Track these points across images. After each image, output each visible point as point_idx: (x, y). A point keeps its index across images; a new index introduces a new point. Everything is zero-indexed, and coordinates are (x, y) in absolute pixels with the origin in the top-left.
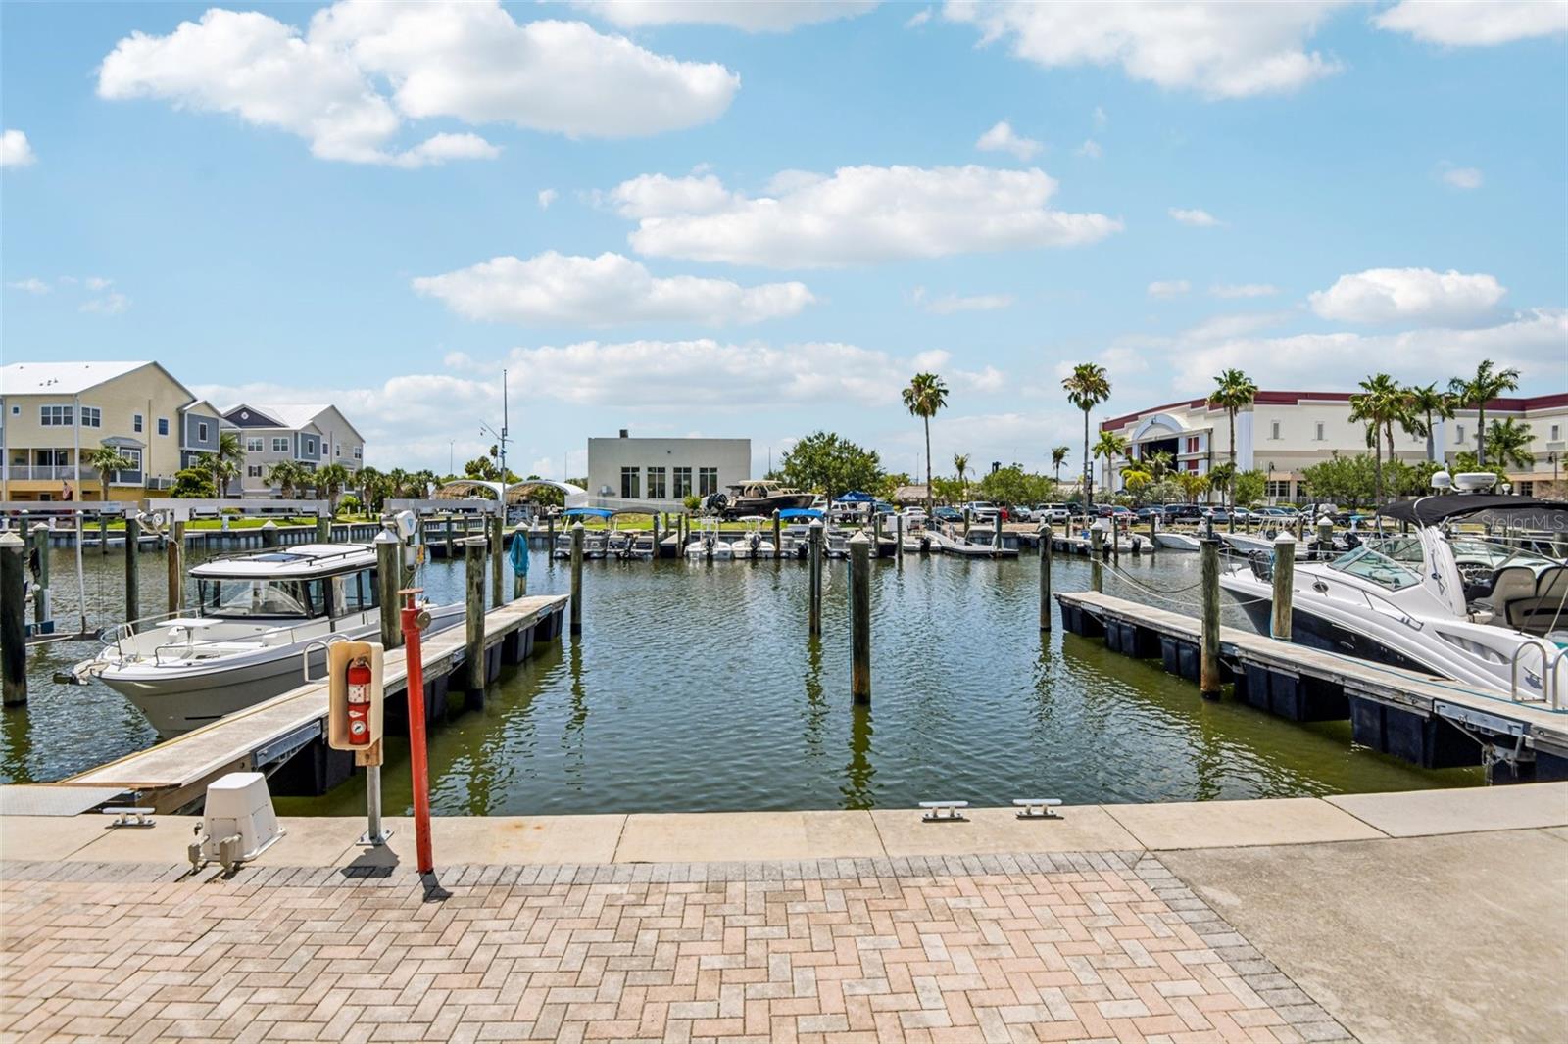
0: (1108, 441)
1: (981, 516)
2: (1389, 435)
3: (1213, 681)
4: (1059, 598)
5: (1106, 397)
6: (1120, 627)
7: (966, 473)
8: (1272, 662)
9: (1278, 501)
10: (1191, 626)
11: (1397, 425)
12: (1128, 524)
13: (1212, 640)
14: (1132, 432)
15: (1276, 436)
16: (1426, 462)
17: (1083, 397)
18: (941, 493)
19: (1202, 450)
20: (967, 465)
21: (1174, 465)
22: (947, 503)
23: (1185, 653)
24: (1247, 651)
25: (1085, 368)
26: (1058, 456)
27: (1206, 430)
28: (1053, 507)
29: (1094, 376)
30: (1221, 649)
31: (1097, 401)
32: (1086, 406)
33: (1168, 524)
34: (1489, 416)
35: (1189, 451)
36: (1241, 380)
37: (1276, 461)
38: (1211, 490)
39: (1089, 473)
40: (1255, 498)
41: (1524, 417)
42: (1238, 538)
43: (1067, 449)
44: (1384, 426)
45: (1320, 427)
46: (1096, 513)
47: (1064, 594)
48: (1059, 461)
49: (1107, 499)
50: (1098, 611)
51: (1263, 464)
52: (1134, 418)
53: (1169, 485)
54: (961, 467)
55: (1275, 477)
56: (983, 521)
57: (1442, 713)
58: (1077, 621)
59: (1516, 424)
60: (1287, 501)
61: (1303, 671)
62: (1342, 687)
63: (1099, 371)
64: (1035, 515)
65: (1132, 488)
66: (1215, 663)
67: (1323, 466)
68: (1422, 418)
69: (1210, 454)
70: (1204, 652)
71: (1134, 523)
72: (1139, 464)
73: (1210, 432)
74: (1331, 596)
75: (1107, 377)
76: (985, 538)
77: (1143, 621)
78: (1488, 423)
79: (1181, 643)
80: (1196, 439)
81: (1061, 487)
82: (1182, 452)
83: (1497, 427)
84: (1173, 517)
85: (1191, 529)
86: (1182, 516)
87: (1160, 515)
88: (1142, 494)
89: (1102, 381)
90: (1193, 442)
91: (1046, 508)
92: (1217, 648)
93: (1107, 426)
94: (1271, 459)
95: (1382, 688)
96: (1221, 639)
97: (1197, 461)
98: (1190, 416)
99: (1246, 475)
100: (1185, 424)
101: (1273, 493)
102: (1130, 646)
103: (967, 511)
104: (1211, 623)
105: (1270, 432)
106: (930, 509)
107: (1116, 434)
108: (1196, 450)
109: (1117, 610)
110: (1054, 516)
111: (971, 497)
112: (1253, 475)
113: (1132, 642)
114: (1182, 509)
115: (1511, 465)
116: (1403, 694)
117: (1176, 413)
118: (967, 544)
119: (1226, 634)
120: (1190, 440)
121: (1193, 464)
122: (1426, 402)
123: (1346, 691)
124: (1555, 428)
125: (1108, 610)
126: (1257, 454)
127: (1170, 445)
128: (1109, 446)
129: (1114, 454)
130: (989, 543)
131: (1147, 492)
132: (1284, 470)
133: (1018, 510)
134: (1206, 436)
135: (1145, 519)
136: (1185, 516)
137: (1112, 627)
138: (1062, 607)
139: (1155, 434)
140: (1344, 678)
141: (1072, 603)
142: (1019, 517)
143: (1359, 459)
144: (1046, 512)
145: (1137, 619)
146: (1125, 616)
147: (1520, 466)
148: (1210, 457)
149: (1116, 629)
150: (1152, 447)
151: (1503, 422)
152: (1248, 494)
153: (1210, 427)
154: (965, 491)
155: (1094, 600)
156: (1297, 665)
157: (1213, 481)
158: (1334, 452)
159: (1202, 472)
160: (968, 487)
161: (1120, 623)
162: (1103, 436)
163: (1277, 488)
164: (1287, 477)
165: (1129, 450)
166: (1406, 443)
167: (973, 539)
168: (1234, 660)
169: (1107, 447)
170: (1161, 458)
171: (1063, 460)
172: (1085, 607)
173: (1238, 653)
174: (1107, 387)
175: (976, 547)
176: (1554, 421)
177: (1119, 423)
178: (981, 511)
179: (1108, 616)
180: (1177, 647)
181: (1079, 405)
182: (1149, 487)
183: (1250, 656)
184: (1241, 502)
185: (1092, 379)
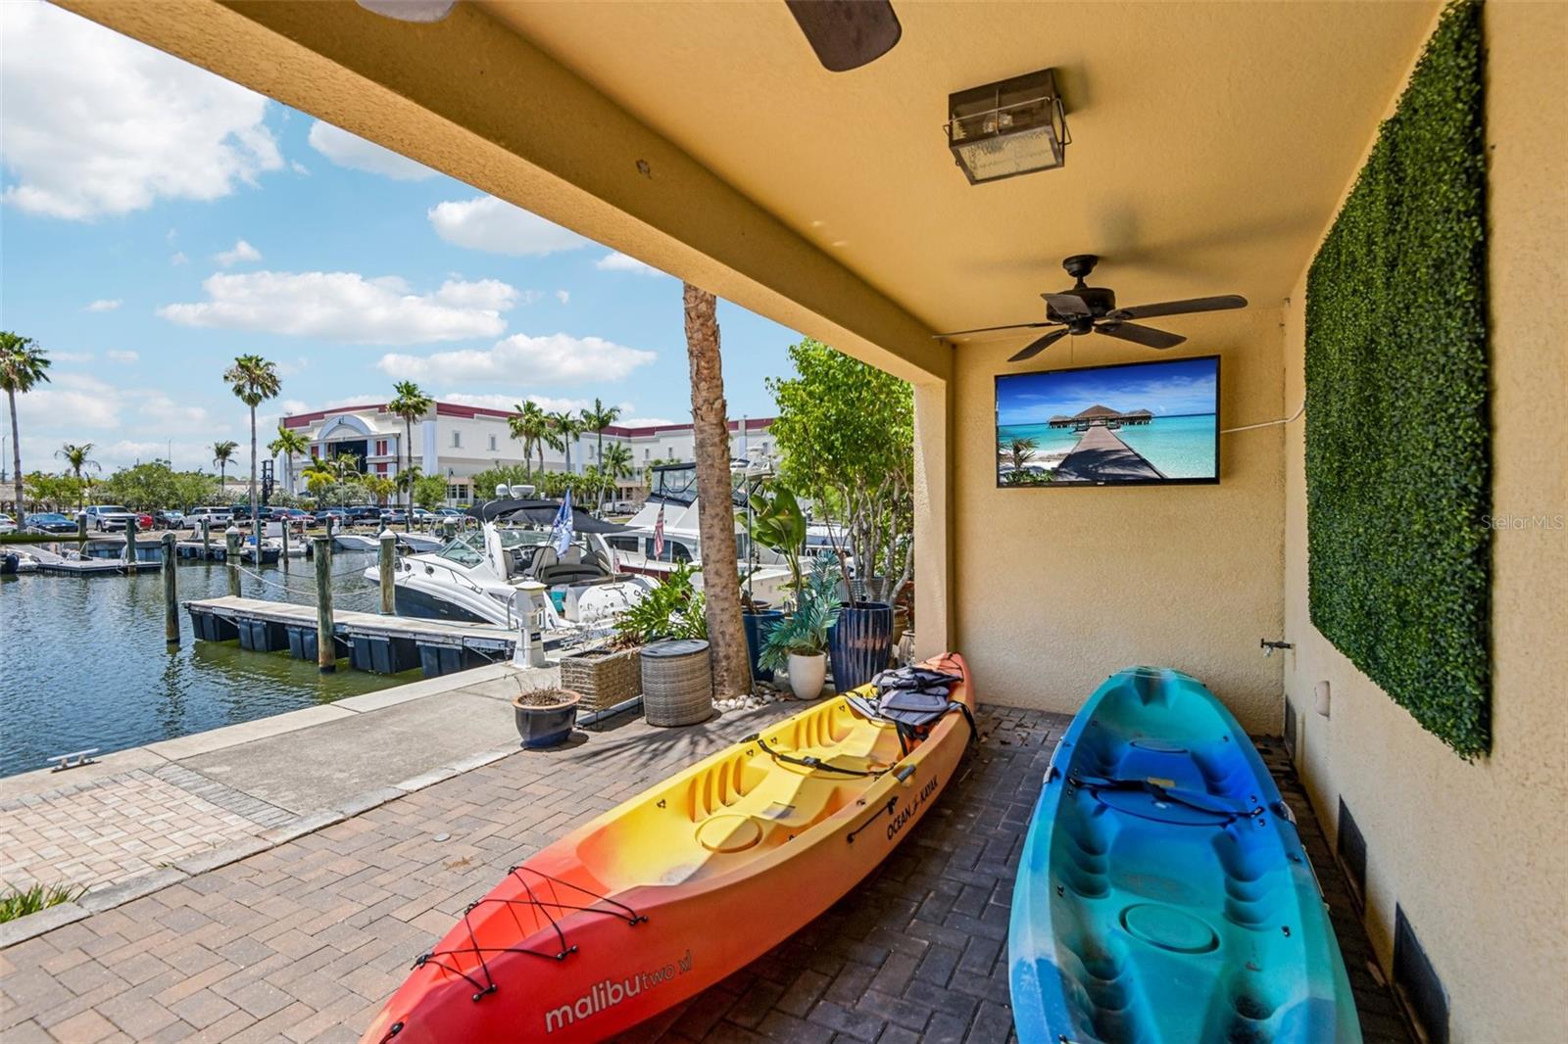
0: (288, 439)
1: (109, 523)
2: (540, 450)
3: (328, 656)
4: (189, 607)
5: (275, 393)
6: (251, 626)
7: (83, 469)
8: (371, 632)
9: (459, 503)
10: (310, 614)
11: (544, 444)
12: (304, 527)
13: (325, 624)
14: (317, 431)
15: (457, 445)
16: (566, 473)
17: (247, 391)
18: (42, 494)
19: (391, 454)
20: (87, 458)
21: (364, 468)
22: (55, 507)
23: (308, 638)
24: (353, 627)
25: (250, 359)
26: (223, 452)
27: (394, 435)
28: (214, 511)
29: (261, 369)
30: (335, 629)
31: (266, 396)
32: (253, 400)
33: (348, 526)
34: (606, 439)
35: (378, 454)
36: (416, 392)
37: (456, 468)
38: (398, 493)
39: (268, 473)
40: (436, 500)
41: (629, 441)
42: (415, 537)
43: (235, 445)
44: (536, 441)
45: (493, 440)
46: (269, 516)
47: (193, 602)
48: (224, 458)
49: (285, 502)
50: (230, 614)
51: (446, 469)
52: (320, 416)
53: (354, 487)
54: (77, 460)
55: (454, 481)
56: (112, 529)
57: (468, 645)
58: (208, 626)
59: (623, 446)
60: (466, 503)
61: (391, 635)
62: (414, 640)
63: (267, 365)
64: (189, 520)
65: (314, 489)
66: (329, 642)
67: (489, 473)
68: (562, 438)
69: (398, 458)
70: (320, 632)
71: (311, 526)
72: (324, 464)
73: (398, 437)
74: (435, 577)
75: (278, 371)
76: (114, 550)
77: (272, 616)
78: (605, 444)
79: (306, 630)
80: (385, 443)
81: (228, 487)
82: (371, 455)
83: (611, 448)
84: (355, 518)
85: (371, 531)
86: (363, 518)
87: (340, 518)
88: (325, 496)
89: (271, 376)
90: (382, 445)
91: (205, 512)
92: (331, 629)
93: (289, 421)
94: (451, 465)
95: (436, 635)
96: (335, 621)
97: (386, 464)
98: (378, 420)
99: (429, 478)
100: (374, 427)
101: (454, 496)
102: (261, 642)
103: (83, 519)
104: (325, 608)
105: (451, 442)
106: (21, 516)
107: (297, 432)
108: (385, 453)
109: (249, 610)
110: (214, 521)
111: (94, 499)
112: (435, 479)
113: (263, 638)
114: (363, 511)
115: (620, 476)
116: (448, 637)
117: (363, 415)
118: (83, 559)
119: (339, 616)
120: (378, 443)
121: (382, 467)
122: (565, 426)
123: (418, 643)
124: (647, 451)
125: (239, 611)
126: (441, 459)
127: (359, 447)
128: (289, 443)
129: (295, 453)
130: (118, 557)
131: (330, 495)
132: (462, 476)
133: (168, 514)
134: (395, 440)
135: (322, 521)
136: (367, 517)
137: (244, 627)
138: (193, 615)
139: (341, 435)
140: (415, 634)
141: (203, 610)
142: (169, 523)
143: (515, 468)
144: (204, 517)
145: (266, 615)
146: (256, 614)
147: (624, 476)
148: (398, 461)
149: (248, 628)
150: (339, 448)
151: (615, 444)
152: (430, 496)
153: (398, 432)
154: (87, 492)
155: (226, 604)
156: (387, 630)
157: (399, 484)
158: (497, 462)
159: (391, 474)
160: (91, 485)
161: (250, 621)
162: (282, 434)
163: (458, 492)
164: (465, 481)
165: (315, 450)
166: (552, 456)
167: (95, 553)
168: (346, 637)
169: (287, 445)
170: (346, 459)
171: (231, 457)
172: (217, 612)
173: (347, 630)
174: (275, 382)
175: (97, 562)
176: (647, 446)
177: (303, 420)
178: (108, 517)
179: (241, 616)
180: (302, 634)
181: (243, 399)
182: (333, 489)
183: (356, 631)
184: (425, 504)
185: (258, 372)
